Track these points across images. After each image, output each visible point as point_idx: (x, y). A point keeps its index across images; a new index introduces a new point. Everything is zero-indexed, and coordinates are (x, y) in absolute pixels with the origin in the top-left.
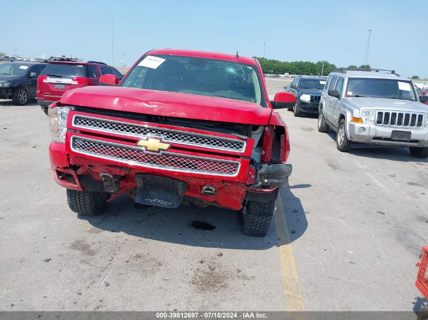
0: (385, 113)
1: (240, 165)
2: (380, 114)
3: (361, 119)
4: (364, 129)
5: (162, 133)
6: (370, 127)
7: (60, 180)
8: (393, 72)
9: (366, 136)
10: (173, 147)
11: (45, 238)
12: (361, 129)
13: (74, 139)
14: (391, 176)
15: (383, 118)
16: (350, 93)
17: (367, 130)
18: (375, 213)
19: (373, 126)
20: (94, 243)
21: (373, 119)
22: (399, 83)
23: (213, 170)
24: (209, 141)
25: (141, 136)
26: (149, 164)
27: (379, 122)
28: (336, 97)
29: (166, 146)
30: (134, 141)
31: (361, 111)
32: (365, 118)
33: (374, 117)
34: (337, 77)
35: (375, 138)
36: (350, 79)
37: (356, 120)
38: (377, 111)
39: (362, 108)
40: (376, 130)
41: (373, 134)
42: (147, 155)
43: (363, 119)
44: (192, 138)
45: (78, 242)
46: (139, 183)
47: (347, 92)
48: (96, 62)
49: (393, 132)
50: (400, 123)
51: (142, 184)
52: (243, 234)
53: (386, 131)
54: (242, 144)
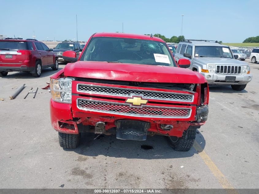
0: (221, 66)
1: (191, 111)
2: (218, 67)
3: (208, 70)
4: (210, 76)
5: (141, 93)
6: (213, 75)
7: (61, 128)
8: (216, 42)
9: (211, 80)
10: (150, 102)
11: (50, 169)
12: (208, 76)
13: (79, 100)
14: (231, 103)
15: (220, 69)
16: (197, 55)
17: (212, 77)
18: (237, 127)
19: (215, 74)
20: (87, 169)
21: (214, 70)
22: (223, 48)
23: (175, 115)
24: (171, 96)
25: (127, 96)
26: (133, 114)
27: (218, 72)
28: (189, 57)
29: (145, 102)
30: (124, 100)
31: (207, 66)
32: (210, 69)
33: (215, 69)
34: (181, 44)
35: (216, 81)
36: (196, 47)
37: (204, 71)
38: (217, 66)
39: (208, 64)
40: (217, 77)
41: (215, 79)
42: (132, 108)
43: (209, 70)
44: (159, 95)
45: (75, 169)
46: (118, 125)
47: (195, 54)
48: (31, 39)
49: (226, 77)
50: (229, 72)
51: (120, 126)
52: (175, 150)
53: (222, 76)
54: (191, 96)
